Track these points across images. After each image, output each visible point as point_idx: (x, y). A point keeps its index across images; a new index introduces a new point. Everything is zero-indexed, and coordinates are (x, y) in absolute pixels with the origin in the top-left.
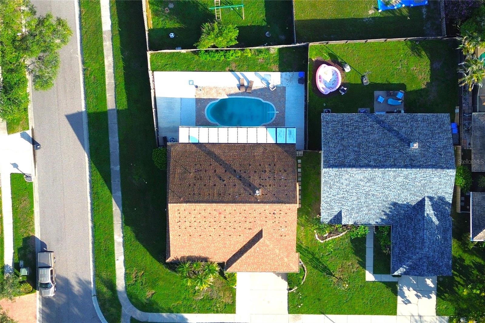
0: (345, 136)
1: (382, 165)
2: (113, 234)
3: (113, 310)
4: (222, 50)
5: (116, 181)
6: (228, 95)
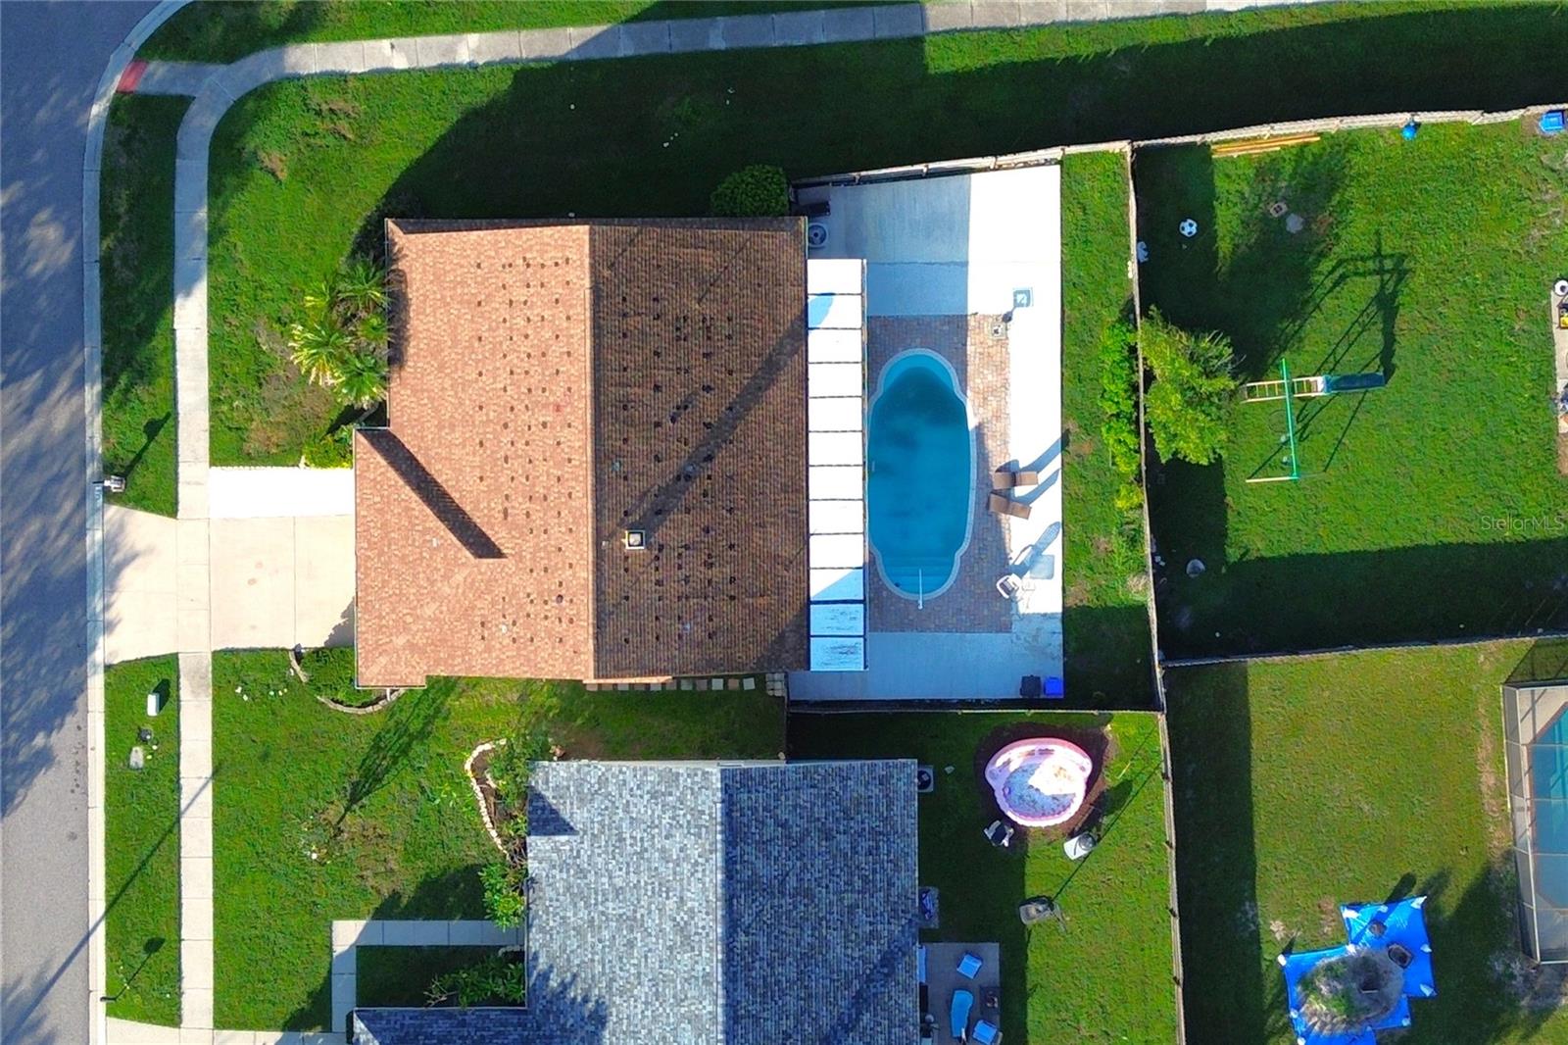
0: (838, 843)
1: (735, 973)
2: (482, 29)
3: (216, 32)
4: (1136, 405)
5: (671, 37)
6: (978, 427)
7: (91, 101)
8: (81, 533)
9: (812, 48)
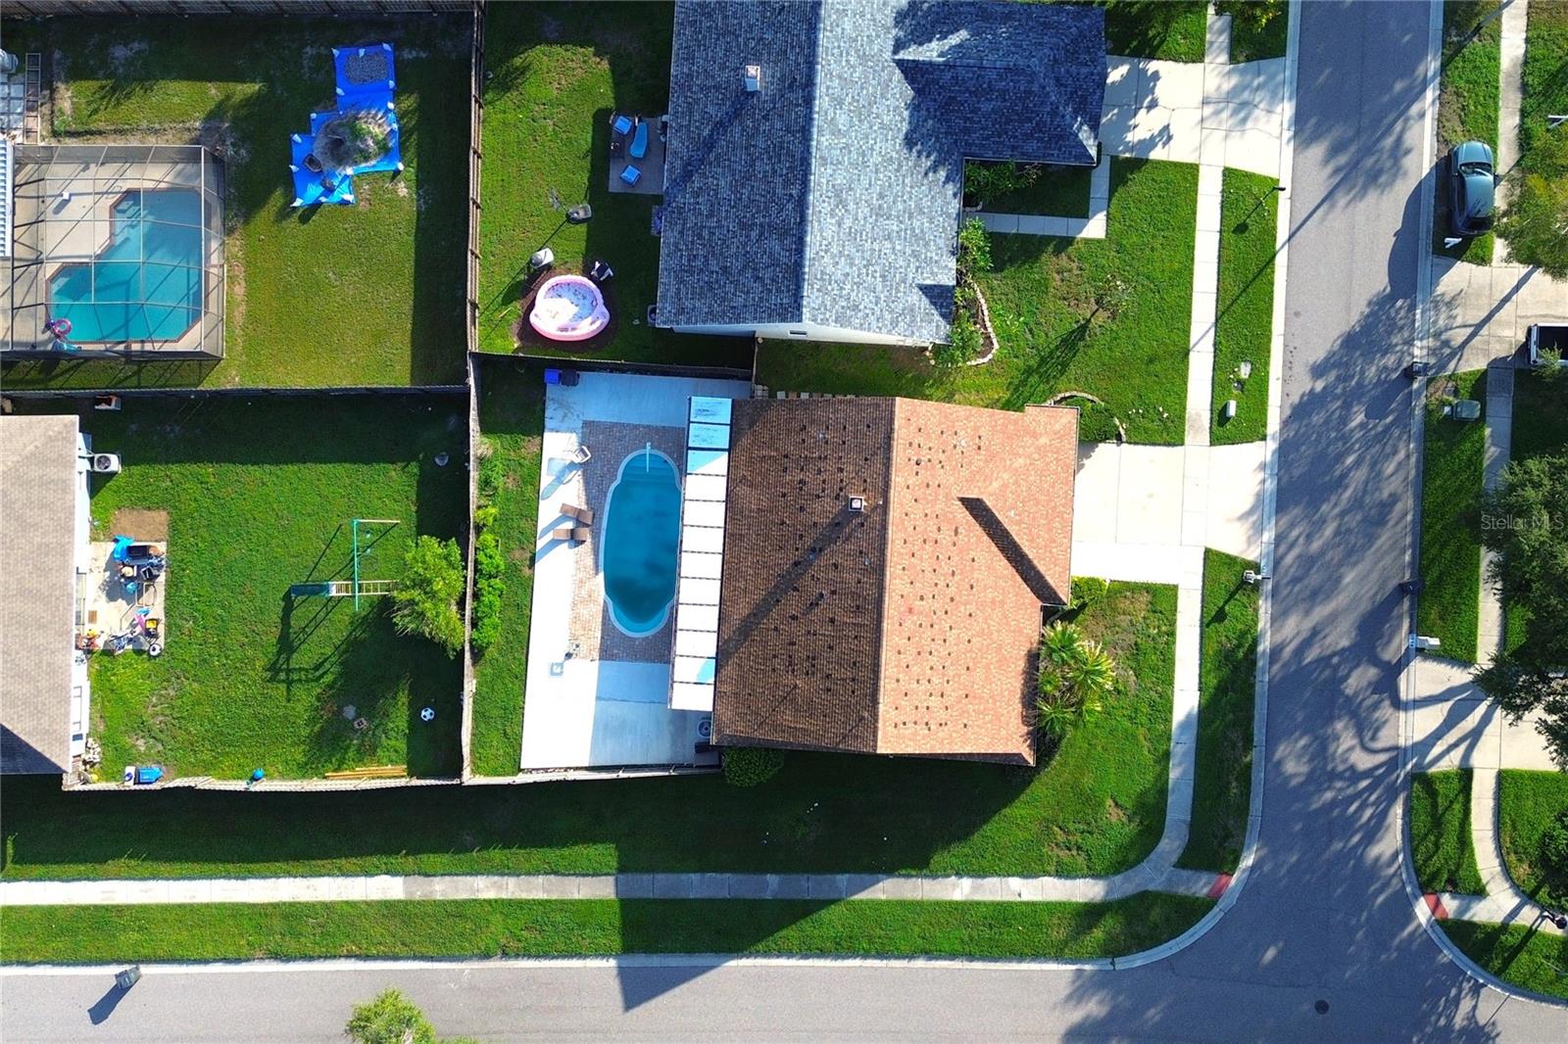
0: (718, 264)
1: (802, 165)
2: (951, 903)
3: (1155, 914)
4: (475, 583)
5: (807, 886)
6: (597, 574)
7: (1253, 869)
8: (1279, 539)
9: (702, 870)
